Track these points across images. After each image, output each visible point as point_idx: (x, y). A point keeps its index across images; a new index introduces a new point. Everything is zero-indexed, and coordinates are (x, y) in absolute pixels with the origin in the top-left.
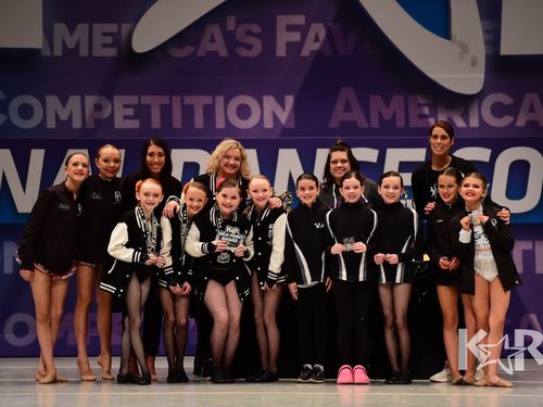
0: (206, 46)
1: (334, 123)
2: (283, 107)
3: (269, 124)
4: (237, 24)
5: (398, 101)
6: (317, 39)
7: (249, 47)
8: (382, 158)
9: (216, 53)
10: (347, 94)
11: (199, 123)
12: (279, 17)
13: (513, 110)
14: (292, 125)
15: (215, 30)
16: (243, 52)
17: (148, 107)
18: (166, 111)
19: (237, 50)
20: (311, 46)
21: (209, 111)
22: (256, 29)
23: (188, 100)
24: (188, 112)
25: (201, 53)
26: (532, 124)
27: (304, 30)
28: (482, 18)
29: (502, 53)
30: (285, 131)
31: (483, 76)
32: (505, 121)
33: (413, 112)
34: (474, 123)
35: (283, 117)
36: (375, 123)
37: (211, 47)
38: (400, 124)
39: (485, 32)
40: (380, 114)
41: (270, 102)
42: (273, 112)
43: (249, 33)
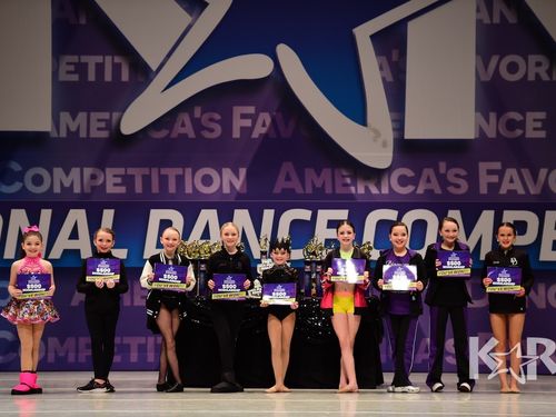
0: (178, 130)
1: (277, 190)
2: (238, 177)
3: (226, 190)
4: (202, 113)
5: (326, 173)
6: (264, 125)
7: (212, 131)
8: (314, 217)
9: (186, 135)
10: (287, 167)
11: (172, 189)
12: (235, 108)
13: (415, 181)
14: (245, 191)
15: (185, 117)
16: (207, 135)
17: (133, 176)
18: (147, 180)
19: (202, 132)
20: (259, 131)
21: (180, 180)
22: (217, 117)
23: (164, 171)
24: (163, 180)
25: (174, 135)
26: (429, 192)
27: (254, 118)
28: (390, 111)
29: (406, 137)
30: (239, 195)
31: (391, 154)
32: (409, 189)
33: (338, 181)
34: (385, 190)
35: (238, 185)
36: (309, 190)
37: (182, 131)
38: (328, 190)
39: (393, 121)
40: (313, 182)
41: (227, 173)
42: (230, 180)
43: (211, 120)
